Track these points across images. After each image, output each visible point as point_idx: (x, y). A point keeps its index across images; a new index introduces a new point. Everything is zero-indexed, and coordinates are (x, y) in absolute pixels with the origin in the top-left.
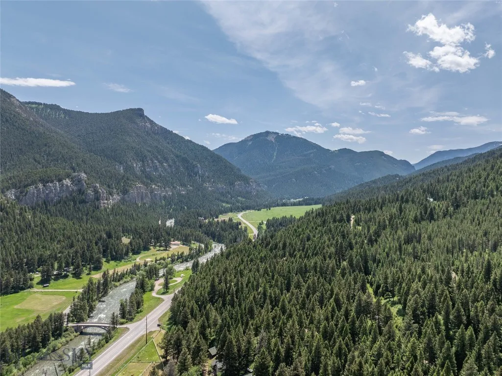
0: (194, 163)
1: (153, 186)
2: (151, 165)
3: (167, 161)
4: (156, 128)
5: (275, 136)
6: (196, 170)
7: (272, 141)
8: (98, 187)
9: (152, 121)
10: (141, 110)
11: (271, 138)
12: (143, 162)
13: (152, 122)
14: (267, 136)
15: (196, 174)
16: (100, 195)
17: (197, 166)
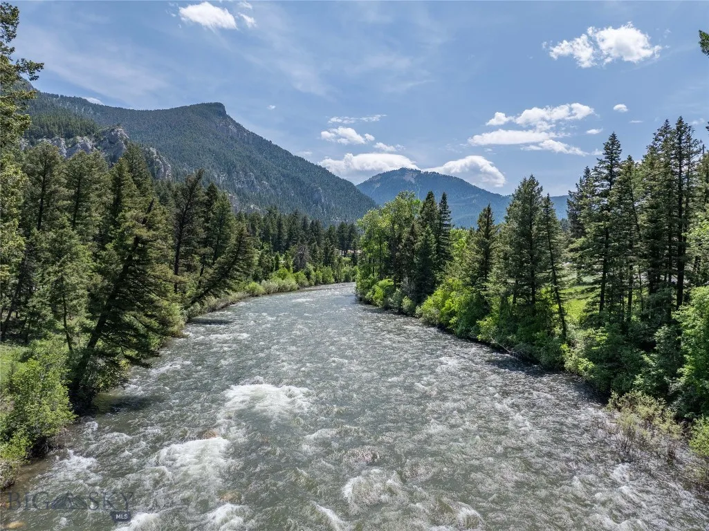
0: (312, 185)
1: (252, 206)
2: (243, 179)
3: (268, 179)
4: (245, 134)
5: (415, 175)
6: (316, 196)
7: (411, 183)
8: (153, 154)
9: (238, 124)
10: (220, 106)
11: (409, 178)
12: (229, 173)
13: (237, 126)
14: (403, 175)
15: (316, 202)
16: (159, 169)
17: (317, 191)
